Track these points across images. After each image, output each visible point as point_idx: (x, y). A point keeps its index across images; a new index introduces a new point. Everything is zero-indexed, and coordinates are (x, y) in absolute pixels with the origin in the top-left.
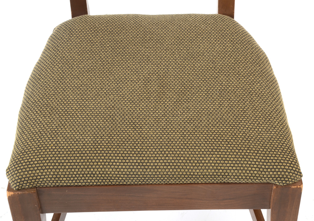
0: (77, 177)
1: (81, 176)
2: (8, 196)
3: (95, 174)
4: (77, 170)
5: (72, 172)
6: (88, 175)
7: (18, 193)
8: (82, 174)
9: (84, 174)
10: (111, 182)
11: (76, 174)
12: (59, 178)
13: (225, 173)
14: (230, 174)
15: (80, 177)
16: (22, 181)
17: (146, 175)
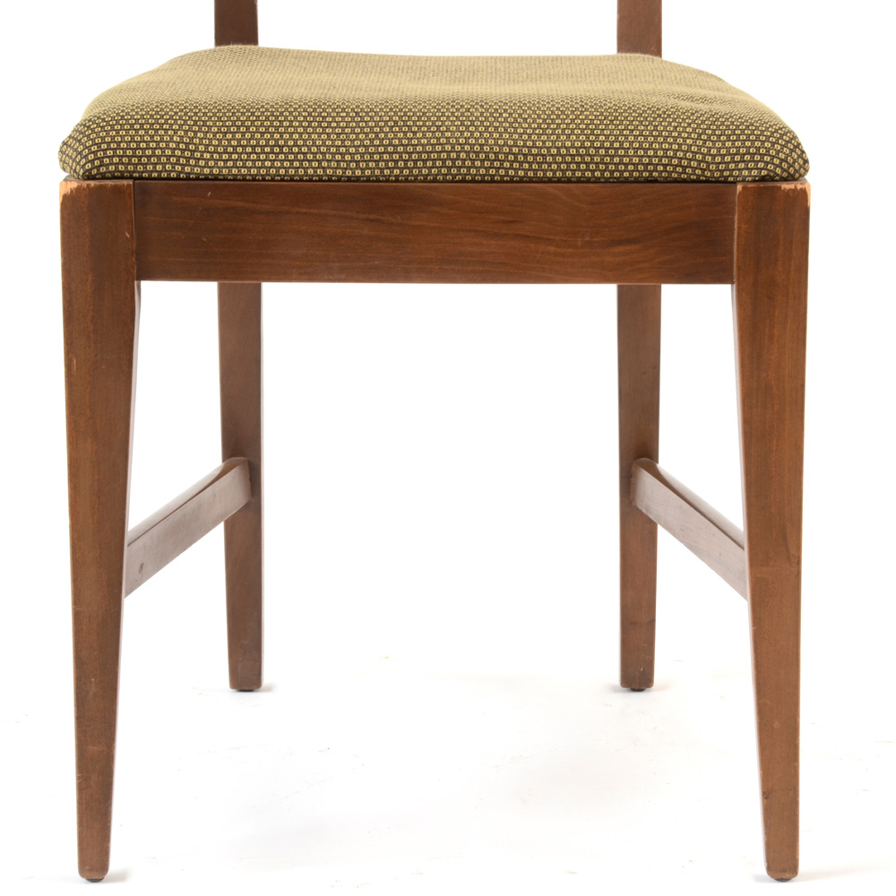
0: (237, 153)
1: (249, 150)
2: (63, 193)
3: (283, 146)
4: (238, 136)
5: (227, 140)
6: (267, 149)
7: (88, 185)
8: (251, 146)
9: (255, 146)
10: (324, 168)
11: (237, 146)
12: (194, 151)
13: (612, 143)
14: (626, 145)
15: (246, 153)
16: (103, 150)
17: (413, 145)
